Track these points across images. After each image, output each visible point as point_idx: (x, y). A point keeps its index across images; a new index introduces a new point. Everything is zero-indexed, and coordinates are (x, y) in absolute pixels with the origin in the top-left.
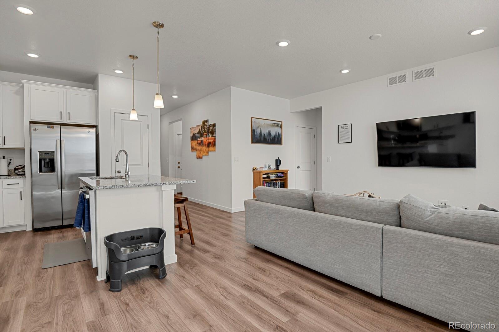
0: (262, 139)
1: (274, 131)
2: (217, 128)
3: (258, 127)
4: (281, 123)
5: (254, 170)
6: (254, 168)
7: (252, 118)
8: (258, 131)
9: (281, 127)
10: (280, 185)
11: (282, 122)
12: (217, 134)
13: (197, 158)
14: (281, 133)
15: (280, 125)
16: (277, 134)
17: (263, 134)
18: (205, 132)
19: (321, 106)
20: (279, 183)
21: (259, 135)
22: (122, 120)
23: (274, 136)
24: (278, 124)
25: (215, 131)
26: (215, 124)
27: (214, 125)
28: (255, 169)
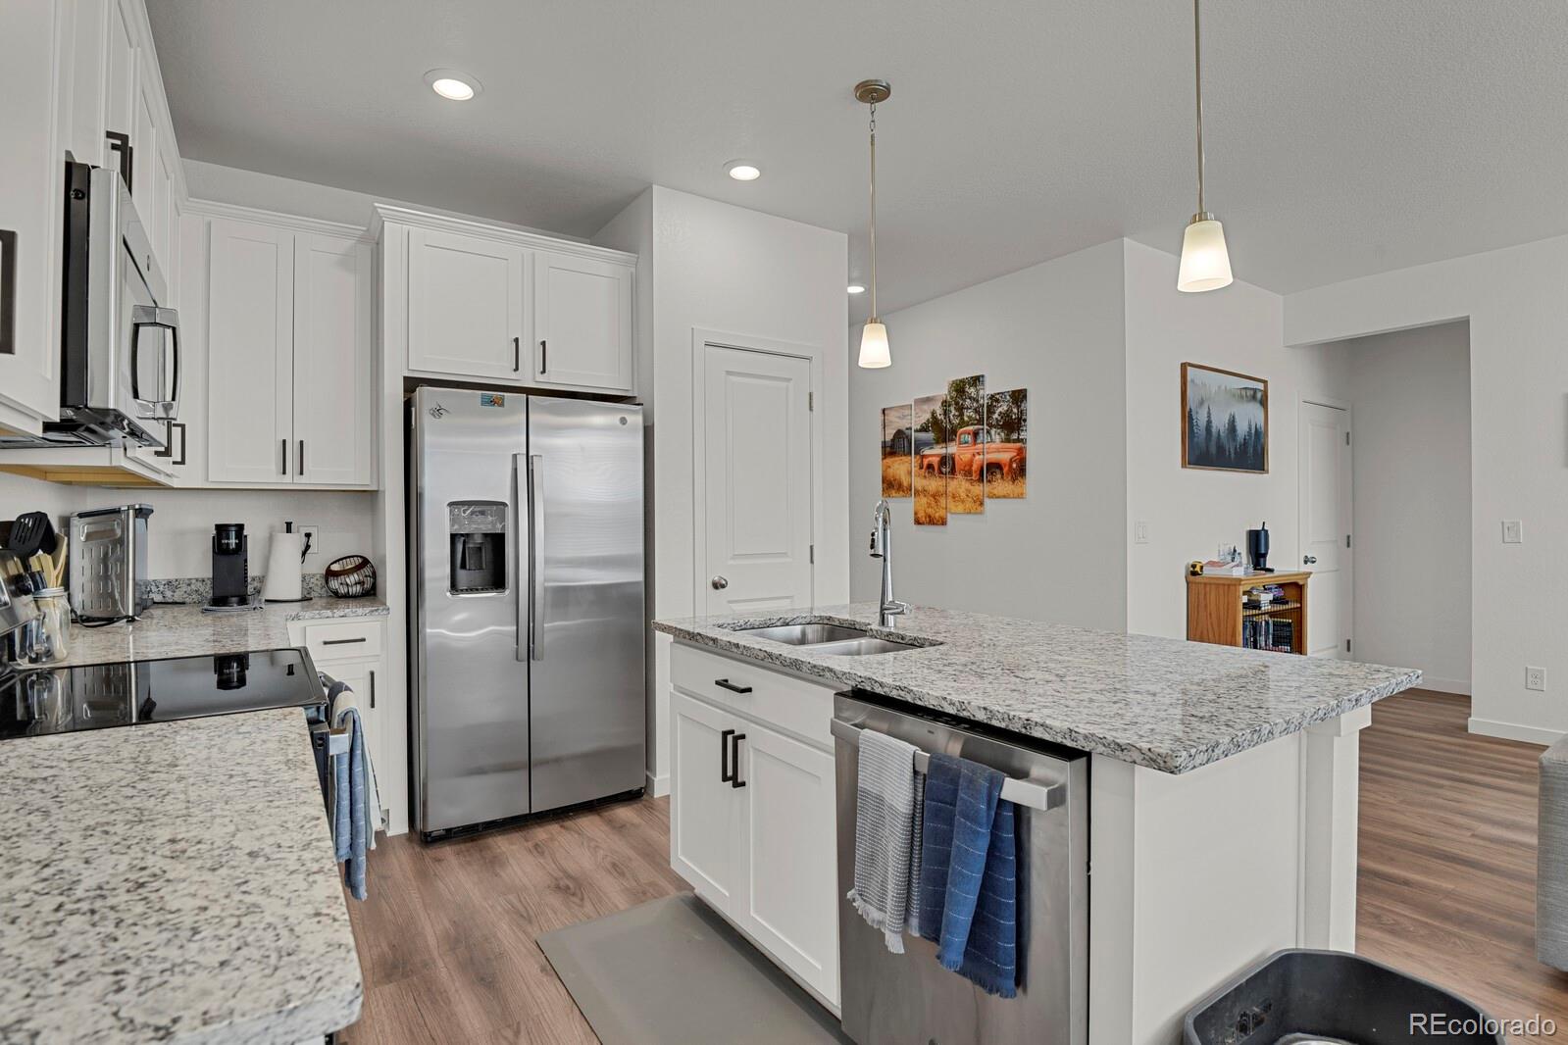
0: (1213, 449)
1: (1247, 417)
2: (1031, 407)
3: (1202, 403)
4: (1261, 386)
5: (1194, 573)
6: (1194, 566)
7: (1184, 366)
8: (1201, 419)
9: (1264, 403)
10: (1271, 631)
11: (1265, 382)
12: (1032, 432)
13: (918, 522)
14: (1262, 424)
15: (1259, 395)
16: (1253, 431)
17: (1214, 430)
18: (963, 424)
19: (1466, 314)
20: (1267, 623)
21: (1205, 432)
22: (729, 373)
23: (1245, 439)
24: (1255, 390)
25: (1025, 420)
26: (1026, 390)
27: (1019, 397)
28: (1198, 569)
